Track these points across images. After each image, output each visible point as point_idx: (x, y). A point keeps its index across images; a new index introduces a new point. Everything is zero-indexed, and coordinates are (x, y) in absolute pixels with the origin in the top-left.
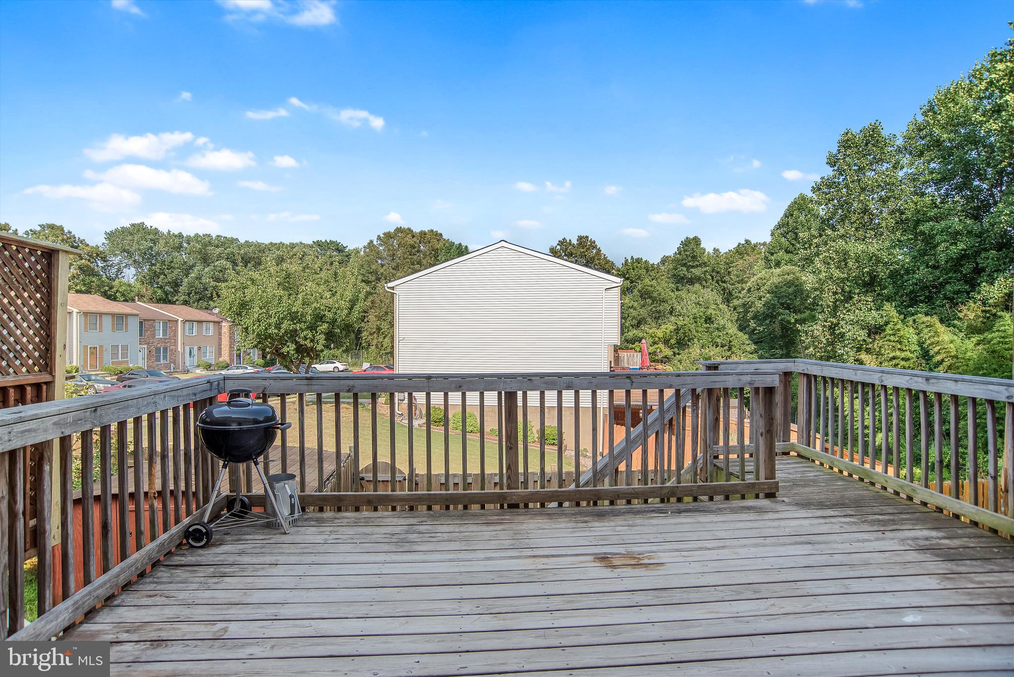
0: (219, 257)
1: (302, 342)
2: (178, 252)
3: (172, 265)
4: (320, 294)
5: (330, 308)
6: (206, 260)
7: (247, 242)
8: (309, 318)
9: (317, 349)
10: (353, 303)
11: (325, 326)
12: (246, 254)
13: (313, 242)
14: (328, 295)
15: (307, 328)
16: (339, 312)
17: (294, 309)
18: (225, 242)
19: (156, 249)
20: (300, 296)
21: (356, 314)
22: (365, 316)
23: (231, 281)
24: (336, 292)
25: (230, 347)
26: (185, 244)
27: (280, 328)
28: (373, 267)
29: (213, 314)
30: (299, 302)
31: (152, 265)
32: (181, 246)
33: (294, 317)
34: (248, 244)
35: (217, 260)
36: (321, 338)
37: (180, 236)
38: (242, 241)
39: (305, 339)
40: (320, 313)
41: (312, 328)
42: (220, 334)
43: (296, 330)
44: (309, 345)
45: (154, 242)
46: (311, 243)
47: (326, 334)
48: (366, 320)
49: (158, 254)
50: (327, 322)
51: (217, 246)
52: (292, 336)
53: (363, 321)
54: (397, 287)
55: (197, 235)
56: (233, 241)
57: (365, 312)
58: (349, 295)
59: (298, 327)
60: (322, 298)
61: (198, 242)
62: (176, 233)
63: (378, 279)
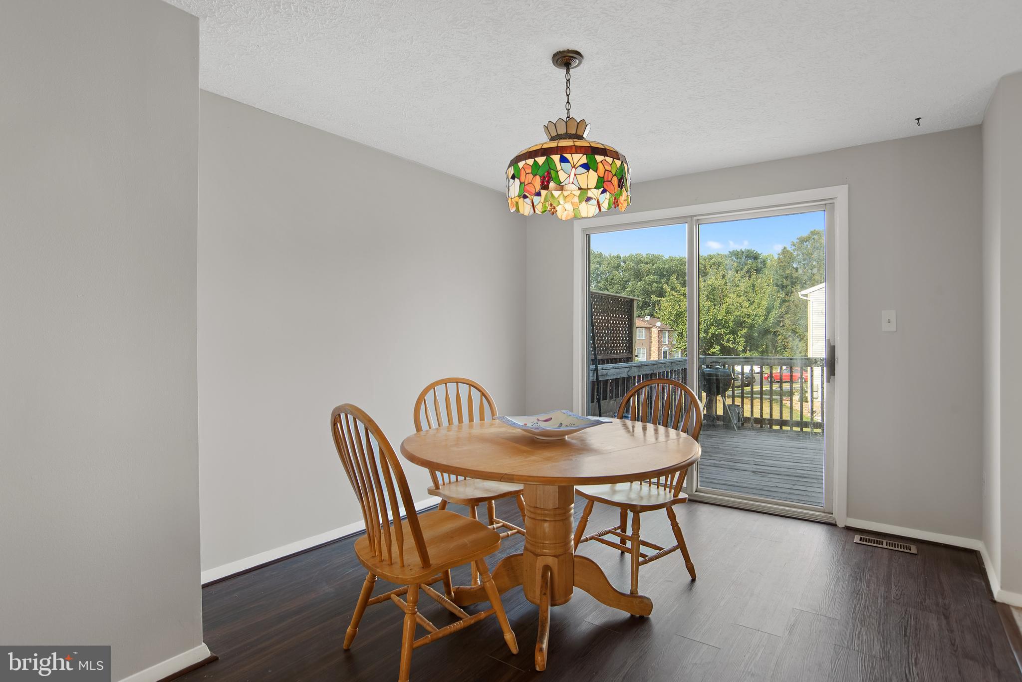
0: (649, 273)
1: (726, 344)
2: (617, 270)
3: (613, 281)
4: (740, 304)
5: (748, 315)
6: (638, 276)
7: (670, 257)
8: (731, 324)
9: (738, 349)
10: (769, 310)
11: (745, 330)
12: (669, 267)
13: (730, 252)
14: (747, 304)
15: (730, 333)
16: (756, 318)
17: (720, 317)
18: (652, 260)
19: (601, 269)
20: (724, 306)
21: (772, 320)
22: (780, 321)
23: (669, 296)
24: (754, 302)
25: (659, 349)
26: (622, 264)
27: (708, 333)
28: (788, 272)
29: (645, 321)
30: (723, 311)
31: (599, 282)
32: (619, 266)
33: (718, 323)
34: (671, 260)
35: (647, 276)
36: (742, 341)
37: (618, 257)
38: (666, 257)
39: (728, 341)
40: (740, 319)
41: (733, 332)
42: (650, 338)
43: (721, 334)
44: (731, 346)
45: (599, 263)
46: (727, 253)
47: (746, 337)
48: (781, 324)
49: (602, 273)
50: (747, 327)
51: (646, 263)
52: (717, 339)
53: (779, 325)
54: (811, 294)
55: (631, 256)
56: (658, 258)
57: (781, 317)
58: (765, 303)
59: (722, 331)
60: (741, 307)
61: (631, 261)
62: (615, 255)
63: (793, 284)
